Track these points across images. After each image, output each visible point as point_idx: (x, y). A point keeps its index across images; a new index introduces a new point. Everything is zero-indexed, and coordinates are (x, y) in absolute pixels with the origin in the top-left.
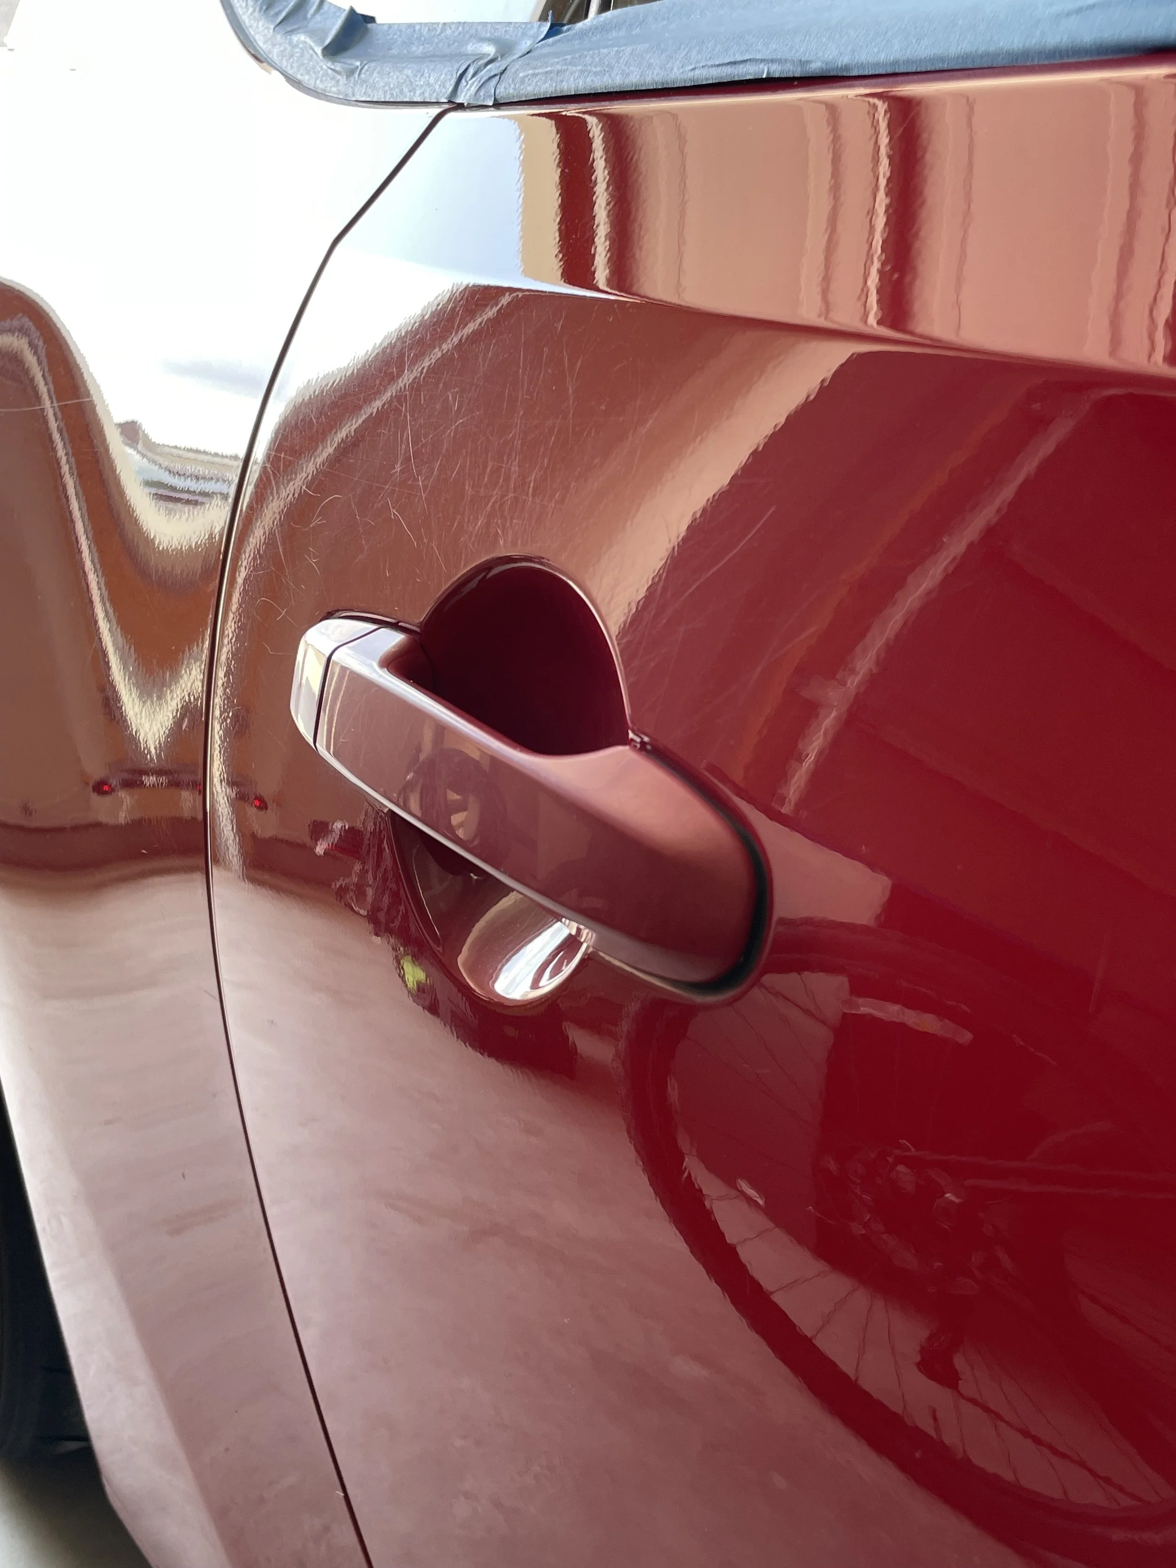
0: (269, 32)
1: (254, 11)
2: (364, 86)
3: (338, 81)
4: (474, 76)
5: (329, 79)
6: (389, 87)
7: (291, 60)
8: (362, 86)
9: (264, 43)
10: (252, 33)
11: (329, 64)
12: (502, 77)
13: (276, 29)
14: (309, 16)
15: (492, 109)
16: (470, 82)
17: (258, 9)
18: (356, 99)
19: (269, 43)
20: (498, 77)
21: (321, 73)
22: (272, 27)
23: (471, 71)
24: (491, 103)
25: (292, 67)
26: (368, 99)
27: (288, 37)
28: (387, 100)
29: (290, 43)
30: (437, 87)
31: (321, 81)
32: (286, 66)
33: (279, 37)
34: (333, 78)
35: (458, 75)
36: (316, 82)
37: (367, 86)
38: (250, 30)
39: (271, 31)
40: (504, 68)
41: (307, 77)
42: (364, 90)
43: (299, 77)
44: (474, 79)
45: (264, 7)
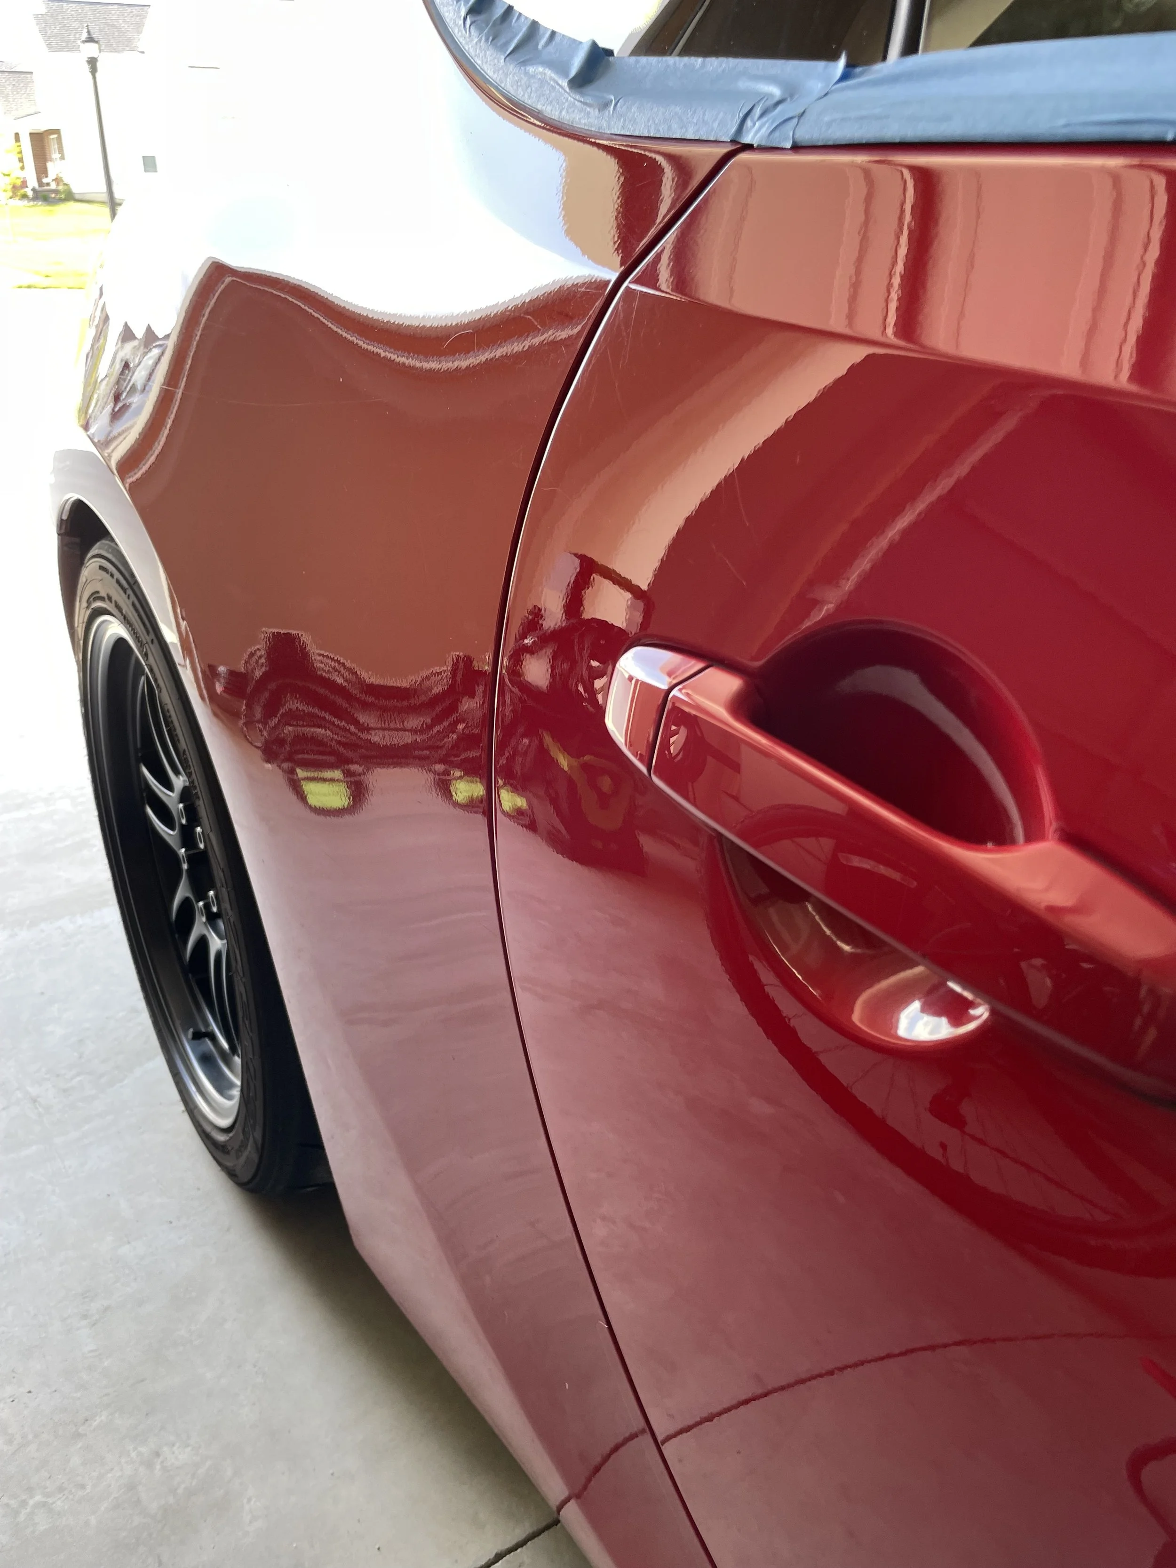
0: (498, 61)
1: (480, 40)
2: (622, 120)
3: (589, 113)
4: (762, 115)
5: (576, 111)
6: (654, 122)
7: (529, 90)
8: (619, 120)
9: (494, 72)
10: (479, 62)
11: (578, 97)
12: (802, 121)
13: (507, 59)
14: (540, 47)
15: (790, 152)
16: (757, 124)
17: (483, 38)
18: (611, 133)
19: (501, 72)
20: (795, 121)
21: (567, 104)
22: (503, 57)
23: (758, 111)
24: (788, 145)
25: (529, 97)
26: (628, 133)
27: (523, 68)
28: (652, 135)
29: (526, 73)
30: (715, 125)
31: (568, 112)
32: (523, 95)
33: (511, 67)
34: (581, 111)
35: (741, 115)
36: (561, 112)
37: (625, 120)
38: (476, 59)
39: (502, 61)
40: (802, 111)
41: (549, 108)
42: (621, 124)
43: (539, 107)
44: (764, 119)
45: (491, 38)
